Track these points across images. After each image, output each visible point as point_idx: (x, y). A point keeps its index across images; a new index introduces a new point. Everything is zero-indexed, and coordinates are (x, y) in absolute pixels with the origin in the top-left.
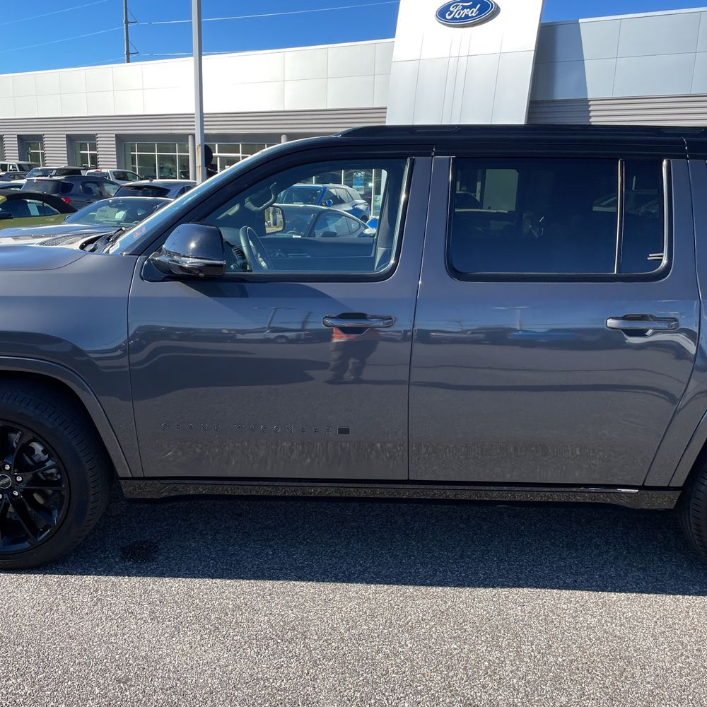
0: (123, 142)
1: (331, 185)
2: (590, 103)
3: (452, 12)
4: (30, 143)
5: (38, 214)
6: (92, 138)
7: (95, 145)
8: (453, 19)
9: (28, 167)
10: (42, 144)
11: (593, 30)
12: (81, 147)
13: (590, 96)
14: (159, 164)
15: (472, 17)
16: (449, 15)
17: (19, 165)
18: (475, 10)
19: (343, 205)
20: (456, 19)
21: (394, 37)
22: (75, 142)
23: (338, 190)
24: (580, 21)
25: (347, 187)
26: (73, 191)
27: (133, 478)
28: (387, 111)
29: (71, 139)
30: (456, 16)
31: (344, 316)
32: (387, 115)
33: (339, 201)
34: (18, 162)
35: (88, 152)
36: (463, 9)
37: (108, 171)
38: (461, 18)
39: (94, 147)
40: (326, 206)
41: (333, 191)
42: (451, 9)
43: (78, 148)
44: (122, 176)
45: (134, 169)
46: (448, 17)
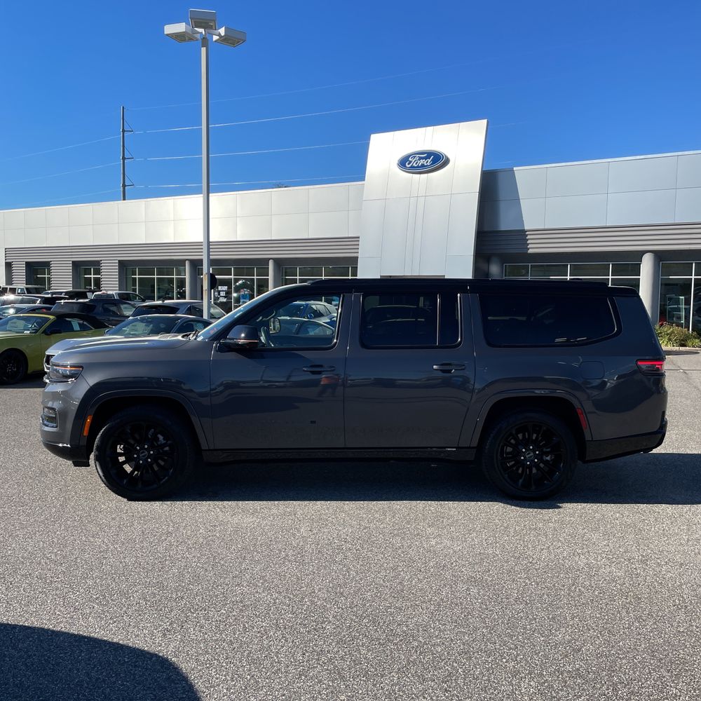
0: (124, 267)
1: (312, 302)
2: (527, 233)
3: (410, 162)
4: (37, 269)
5: (79, 329)
6: (97, 263)
7: (99, 269)
8: (412, 167)
9: (34, 290)
10: (49, 270)
11: (526, 176)
12: (85, 271)
13: (526, 228)
14: (158, 285)
15: (427, 166)
16: (408, 164)
17: (27, 289)
18: (429, 160)
19: (322, 318)
20: (414, 167)
21: (364, 180)
22: (80, 268)
23: (318, 306)
24: (515, 169)
25: (326, 304)
26: (96, 311)
27: (209, 450)
28: (360, 239)
29: (76, 265)
30: (414, 164)
31: (312, 366)
32: (360, 243)
33: (319, 314)
34: (25, 285)
35: (92, 276)
36: (419, 159)
37: (114, 292)
38: (418, 167)
39: (98, 272)
40: (308, 318)
41: (314, 307)
42: (410, 159)
43: (82, 272)
44: (125, 297)
45: (135, 290)
46: (407, 166)
